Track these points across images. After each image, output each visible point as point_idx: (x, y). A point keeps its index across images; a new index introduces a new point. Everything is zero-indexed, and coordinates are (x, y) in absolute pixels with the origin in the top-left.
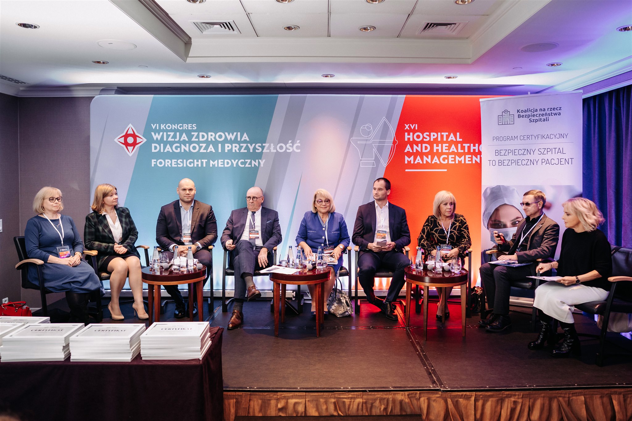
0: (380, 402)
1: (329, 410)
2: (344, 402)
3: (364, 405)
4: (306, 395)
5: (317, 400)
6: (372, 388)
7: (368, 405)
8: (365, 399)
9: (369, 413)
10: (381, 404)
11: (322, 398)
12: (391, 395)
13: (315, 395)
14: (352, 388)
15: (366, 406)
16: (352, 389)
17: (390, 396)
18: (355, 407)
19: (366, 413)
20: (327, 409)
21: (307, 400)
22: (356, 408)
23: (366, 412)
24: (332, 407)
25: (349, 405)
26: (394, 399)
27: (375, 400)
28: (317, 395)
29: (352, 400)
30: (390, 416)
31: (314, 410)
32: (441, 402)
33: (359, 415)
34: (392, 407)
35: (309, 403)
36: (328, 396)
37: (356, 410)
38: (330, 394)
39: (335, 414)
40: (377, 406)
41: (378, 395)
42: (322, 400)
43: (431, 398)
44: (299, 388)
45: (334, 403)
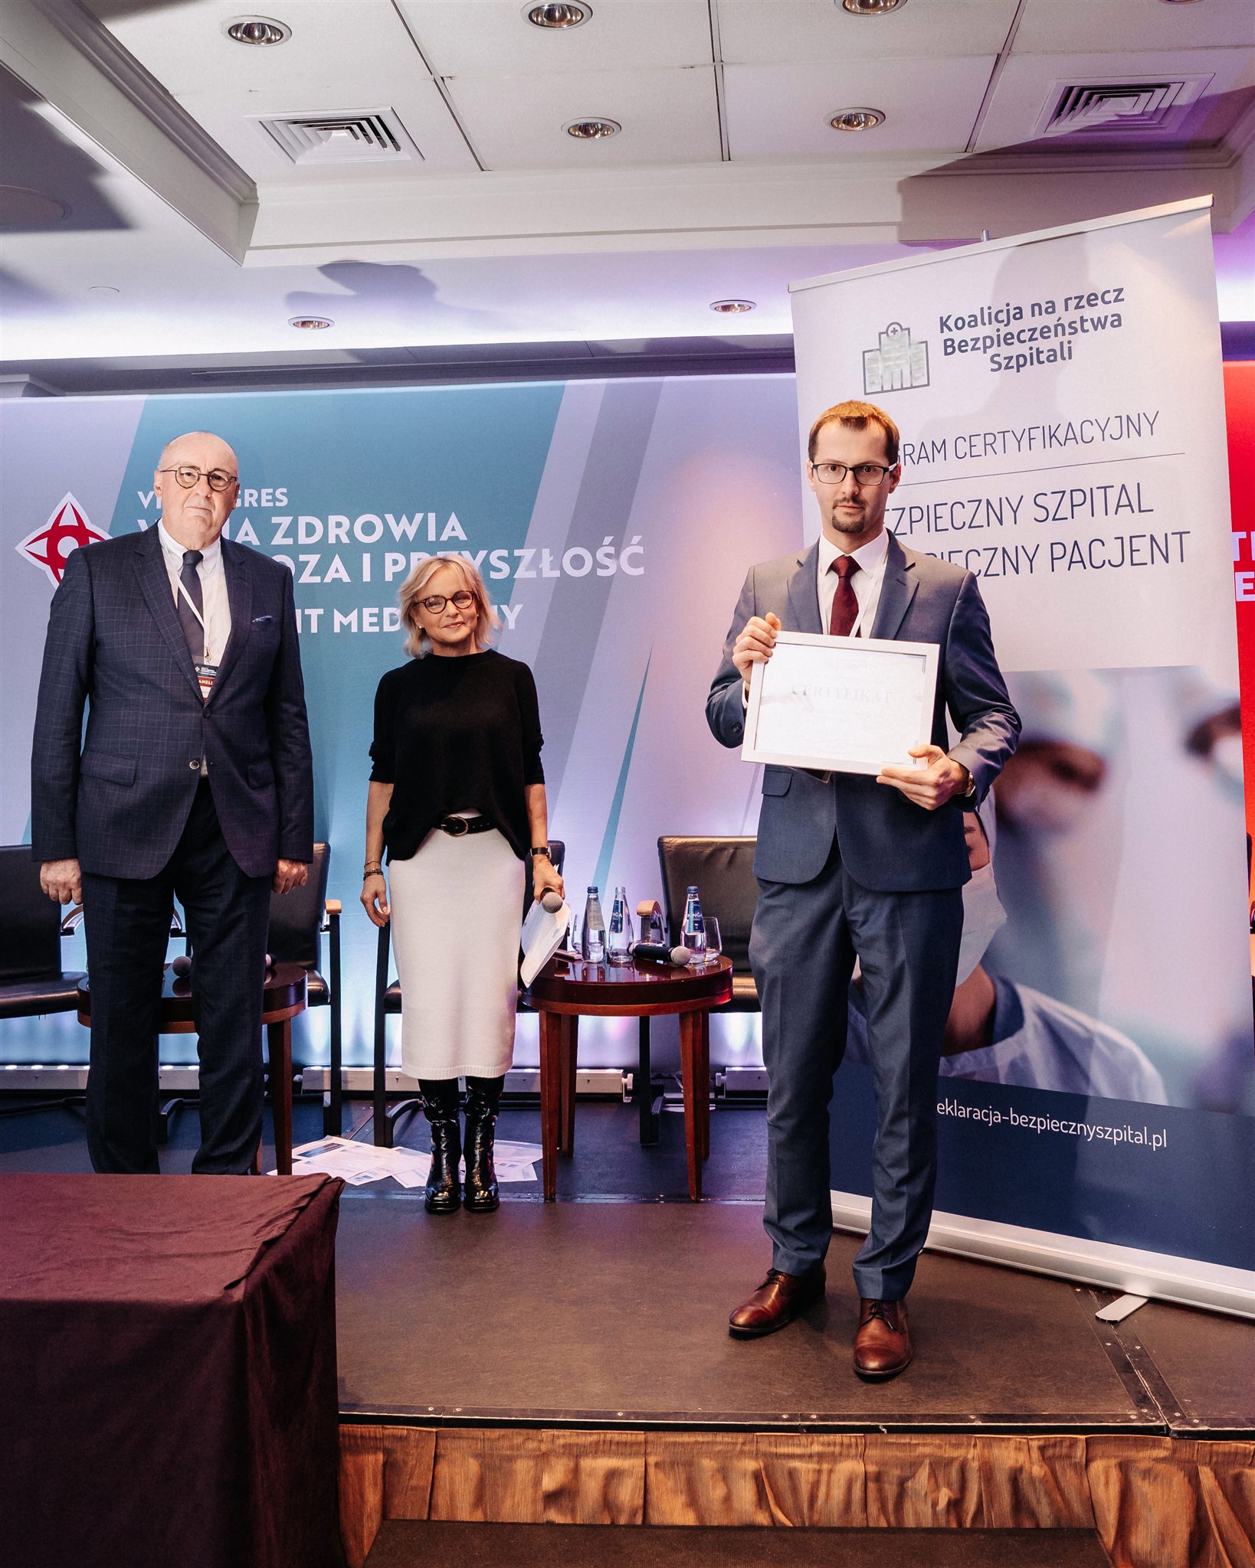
0: (933, 1474)
1: (736, 1504)
2: (792, 1474)
3: (871, 1485)
4: (646, 1442)
5: (689, 1464)
6: (902, 1418)
7: (887, 1486)
8: (877, 1464)
9: (892, 1519)
10: (936, 1481)
11: (710, 1455)
12: (975, 1446)
13: (682, 1444)
14: (821, 1418)
15: (880, 1490)
16: (823, 1421)
17: (972, 1453)
18: (838, 1493)
19: (878, 1519)
20: (728, 1499)
21: (652, 1460)
22: (841, 1497)
23: (882, 1517)
24: (745, 1494)
25: (815, 1485)
26: (986, 1463)
27: (915, 1465)
28: (688, 1443)
29: (825, 1466)
30: (973, 1530)
31: (681, 1499)
32: (1176, 1480)
33: (854, 1525)
34: (980, 1496)
35: (661, 1476)
36: (730, 1448)
37: (841, 1506)
38: (740, 1440)
39: (762, 1519)
40: (923, 1493)
41: (924, 1445)
42: (708, 1464)
43: (1135, 1461)
44: (620, 1414)
45: (757, 1476)
